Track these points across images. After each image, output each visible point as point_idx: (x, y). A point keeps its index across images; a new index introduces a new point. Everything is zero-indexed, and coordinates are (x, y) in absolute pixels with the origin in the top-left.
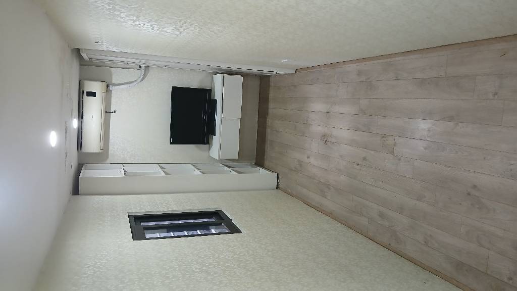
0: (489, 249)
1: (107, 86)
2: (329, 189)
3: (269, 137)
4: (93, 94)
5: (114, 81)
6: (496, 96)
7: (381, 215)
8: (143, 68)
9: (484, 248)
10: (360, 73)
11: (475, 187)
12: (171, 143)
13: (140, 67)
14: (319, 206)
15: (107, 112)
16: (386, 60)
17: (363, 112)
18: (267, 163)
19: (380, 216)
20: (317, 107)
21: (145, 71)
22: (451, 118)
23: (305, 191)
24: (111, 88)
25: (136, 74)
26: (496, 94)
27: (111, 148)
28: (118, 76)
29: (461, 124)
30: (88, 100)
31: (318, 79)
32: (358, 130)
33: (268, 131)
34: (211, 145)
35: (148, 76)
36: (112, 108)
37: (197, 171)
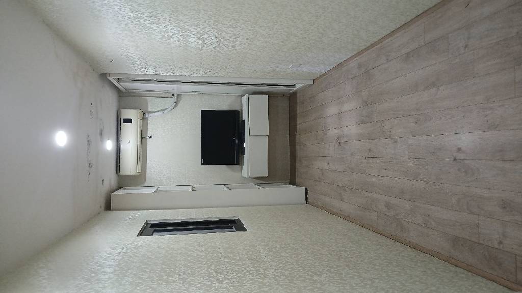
0: (479, 215)
1: (144, 114)
2: (345, 190)
3: (299, 153)
4: (129, 121)
5: (150, 110)
6: (466, 49)
7: (388, 206)
8: (175, 95)
9: (474, 214)
10: (360, 66)
11: (459, 150)
12: (202, 164)
13: (173, 95)
14: (339, 212)
15: (143, 138)
16: (378, 46)
17: (365, 103)
18: (298, 180)
19: (385, 206)
20: (332, 110)
21: (178, 98)
22: (433, 85)
23: (327, 199)
24: (146, 115)
25: (170, 102)
26: (466, 46)
27: (148, 171)
28: (153, 104)
29: (441, 88)
30: (125, 126)
31: (330, 83)
32: (363, 122)
33: (297, 147)
34: (242, 165)
35: (181, 103)
36: (149, 134)
37: (226, 189)
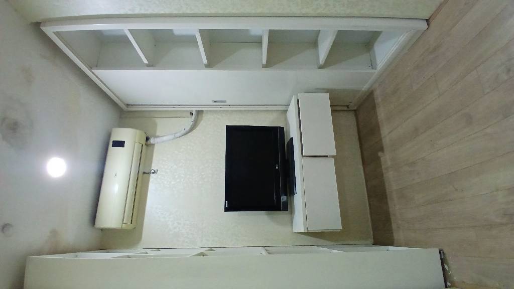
1: (147, 139)
5: (157, 132)
12: (226, 210)
13: (192, 114)
24: (152, 141)
30: (114, 151)
34: (292, 213)
35: (202, 124)
36: (154, 167)
37: (264, 253)
